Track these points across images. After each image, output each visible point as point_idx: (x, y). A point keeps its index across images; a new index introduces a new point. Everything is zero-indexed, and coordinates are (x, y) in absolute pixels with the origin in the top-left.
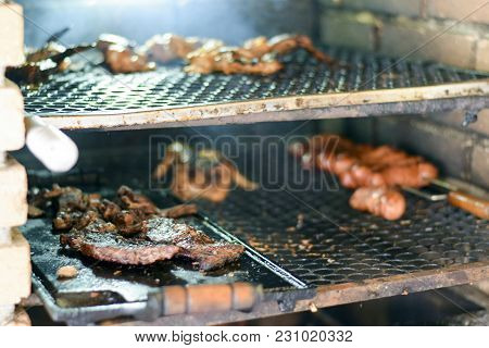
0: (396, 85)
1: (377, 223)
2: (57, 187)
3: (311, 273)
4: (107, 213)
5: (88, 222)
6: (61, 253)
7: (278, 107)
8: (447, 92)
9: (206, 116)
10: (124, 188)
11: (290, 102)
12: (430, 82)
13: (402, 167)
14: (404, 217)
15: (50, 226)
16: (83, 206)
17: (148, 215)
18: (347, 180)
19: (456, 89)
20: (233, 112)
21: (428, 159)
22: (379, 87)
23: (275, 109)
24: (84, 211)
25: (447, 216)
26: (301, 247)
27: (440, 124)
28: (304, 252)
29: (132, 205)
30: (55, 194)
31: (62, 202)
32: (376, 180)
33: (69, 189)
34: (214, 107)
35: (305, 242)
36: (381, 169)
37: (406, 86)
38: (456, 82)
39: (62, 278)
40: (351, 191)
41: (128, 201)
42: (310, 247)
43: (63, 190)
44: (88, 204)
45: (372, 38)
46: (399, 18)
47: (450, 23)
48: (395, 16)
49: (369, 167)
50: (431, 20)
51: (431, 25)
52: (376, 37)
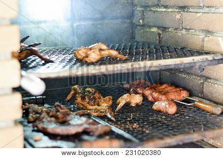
0: (171, 57)
1: (165, 116)
2: (27, 104)
3: (140, 136)
4: (51, 114)
5: (43, 118)
6: (33, 131)
8: (193, 59)
10: (57, 103)
12: (186, 56)
13: (173, 92)
14: (176, 113)
15: (26, 120)
16: (40, 111)
17: (68, 115)
18: (150, 98)
19: (197, 58)
21: (184, 89)
22: (164, 58)
24: (40, 114)
25: (195, 112)
26: (134, 127)
27: (189, 73)
28: (135, 128)
29: (61, 110)
30: (26, 107)
31: (30, 110)
32: (163, 97)
33: (32, 105)
35: (135, 124)
36: (165, 93)
37: (176, 58)
38: (196, 56)
39: (36, 141)
40: (152, 103)
41: (59, 109)
42: (138, 126)
43: (30, 105)
44: (42, 111)
45: (158, 38)
46: (170, 30)
47: (192, 31)
48: (168, 28)
49: (160, 92)
50: (184, 30)
51: (184, 32)
52: (159, 37)
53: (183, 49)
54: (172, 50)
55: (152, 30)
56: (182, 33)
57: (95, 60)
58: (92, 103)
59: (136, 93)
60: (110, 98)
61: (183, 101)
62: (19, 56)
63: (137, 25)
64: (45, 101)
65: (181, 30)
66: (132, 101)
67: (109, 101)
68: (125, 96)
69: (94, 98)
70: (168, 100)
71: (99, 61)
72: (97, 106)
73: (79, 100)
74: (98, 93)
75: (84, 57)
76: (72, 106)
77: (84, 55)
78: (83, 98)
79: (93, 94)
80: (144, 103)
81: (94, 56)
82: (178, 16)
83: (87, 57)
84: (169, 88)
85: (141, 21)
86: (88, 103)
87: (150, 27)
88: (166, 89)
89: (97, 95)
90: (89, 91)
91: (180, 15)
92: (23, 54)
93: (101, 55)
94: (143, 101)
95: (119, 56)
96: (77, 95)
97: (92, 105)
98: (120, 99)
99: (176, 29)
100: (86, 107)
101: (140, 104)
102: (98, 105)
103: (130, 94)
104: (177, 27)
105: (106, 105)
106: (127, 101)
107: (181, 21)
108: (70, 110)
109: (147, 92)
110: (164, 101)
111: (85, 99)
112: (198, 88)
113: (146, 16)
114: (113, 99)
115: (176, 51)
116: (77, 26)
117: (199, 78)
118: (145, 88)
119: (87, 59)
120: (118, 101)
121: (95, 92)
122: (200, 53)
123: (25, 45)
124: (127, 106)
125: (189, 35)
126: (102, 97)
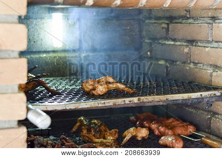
0: (179, 92)
2: (32, 136)
7: (130, 101)
8: (201, 95)
9: (100, 105)
11: (135, 100)
12: (194, 92)
13: (180, 126)
16: (45, 144)
18: (157, 133)
19: (205, 94)
20: (111, 104)
21: (191, 124)
22: (172, 93)
23: (129, 102)
27: (196, 108)
29: (66, 144)
30: (32, 139)
31: (35, 142)
32: (170, 132)
33: (38, 136)
34: (103, 102)
36: (172, 128)
37: (184, 93)
38: (205, 91)
40: (159, 137)
41: (65, 142)
43: (36, 137)
44: (47, 143)
45: (165, 71)
46: (178, 63)
47: (200, 65)
48: (176, 62)
49: (167, 127)
50: (192, 64)
51: (192, 66)
52: (167, 70)
53: (190, 83)
54: (179, 84)
55: (160, 63)
56: (190, 67)
57: (103, 93)
58: (98, 136)
59: (143, 126)
60: (116, 131)
61: (190, 136)
62: (26, 87)
63: (144, 57)
64: (50, 133)
65: (189, 64)
66: (138, 134)
67: (115, 134)
68: (132, 129)
69: (100, 131)
70: (174, 135)
71: (105, 94)
72: (103, 140)
73: (85, 132)
74: (104, 126)
75: (91, 90)
76: (78, 138)
77: (91, 87)
78: (89, 131)
79: (99, 126)
80: (150, 137)
81: (101, 89)
82: (186, 50)
83: (94, 89)
84: (176, 123)
85: (149, 53)
86: (94, 136)
87: (158, 59)
88: (173, 124)
89: (103, 128)
90: (94, 123)
91: (188, 49)
92: (29, 85)
93: (108, 88)
94: (149, 135)
95: (126, 89)
96: (83, 127)
97: (98, 138)
98: (126, 133)
99: (184, 63)
100: (91, 140)
101: (146, 138)
102: (104, 138)
103: (137, 127)
104: (185, 60)
105: (112, 138)
106: (134, 134)
107: (189, 55)
108: (75, 142)
109: (154, 126)
110: (171, 135)
111: (91, 131)
112: (205, 124)
113: (154, 49)
114: (119, 133)
115: (183, 85)
116: (85, 57)
117: (206, 113)
118: (151, 122)
119: (94, 92)
120: (124, 134)
121: (101, 125)
122: (208, 88)
123: (32, 75)
124: (133, 139)
125: (197, 70)
126: (108, 130)
